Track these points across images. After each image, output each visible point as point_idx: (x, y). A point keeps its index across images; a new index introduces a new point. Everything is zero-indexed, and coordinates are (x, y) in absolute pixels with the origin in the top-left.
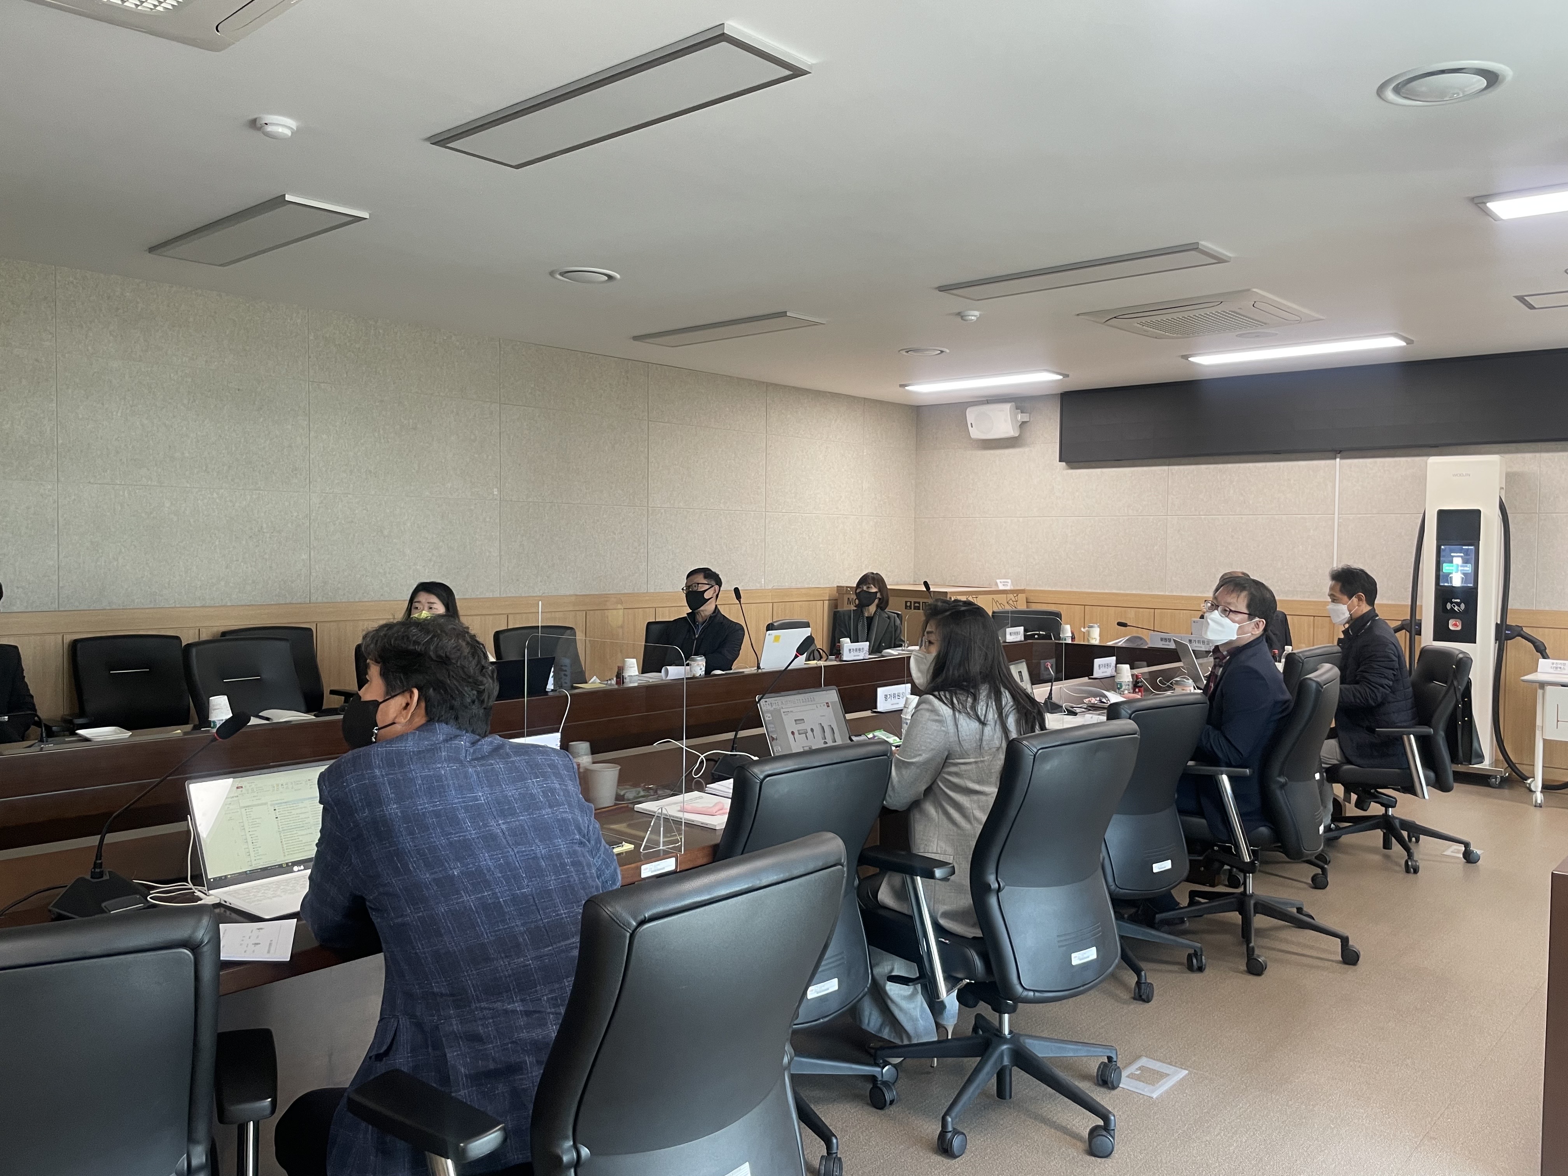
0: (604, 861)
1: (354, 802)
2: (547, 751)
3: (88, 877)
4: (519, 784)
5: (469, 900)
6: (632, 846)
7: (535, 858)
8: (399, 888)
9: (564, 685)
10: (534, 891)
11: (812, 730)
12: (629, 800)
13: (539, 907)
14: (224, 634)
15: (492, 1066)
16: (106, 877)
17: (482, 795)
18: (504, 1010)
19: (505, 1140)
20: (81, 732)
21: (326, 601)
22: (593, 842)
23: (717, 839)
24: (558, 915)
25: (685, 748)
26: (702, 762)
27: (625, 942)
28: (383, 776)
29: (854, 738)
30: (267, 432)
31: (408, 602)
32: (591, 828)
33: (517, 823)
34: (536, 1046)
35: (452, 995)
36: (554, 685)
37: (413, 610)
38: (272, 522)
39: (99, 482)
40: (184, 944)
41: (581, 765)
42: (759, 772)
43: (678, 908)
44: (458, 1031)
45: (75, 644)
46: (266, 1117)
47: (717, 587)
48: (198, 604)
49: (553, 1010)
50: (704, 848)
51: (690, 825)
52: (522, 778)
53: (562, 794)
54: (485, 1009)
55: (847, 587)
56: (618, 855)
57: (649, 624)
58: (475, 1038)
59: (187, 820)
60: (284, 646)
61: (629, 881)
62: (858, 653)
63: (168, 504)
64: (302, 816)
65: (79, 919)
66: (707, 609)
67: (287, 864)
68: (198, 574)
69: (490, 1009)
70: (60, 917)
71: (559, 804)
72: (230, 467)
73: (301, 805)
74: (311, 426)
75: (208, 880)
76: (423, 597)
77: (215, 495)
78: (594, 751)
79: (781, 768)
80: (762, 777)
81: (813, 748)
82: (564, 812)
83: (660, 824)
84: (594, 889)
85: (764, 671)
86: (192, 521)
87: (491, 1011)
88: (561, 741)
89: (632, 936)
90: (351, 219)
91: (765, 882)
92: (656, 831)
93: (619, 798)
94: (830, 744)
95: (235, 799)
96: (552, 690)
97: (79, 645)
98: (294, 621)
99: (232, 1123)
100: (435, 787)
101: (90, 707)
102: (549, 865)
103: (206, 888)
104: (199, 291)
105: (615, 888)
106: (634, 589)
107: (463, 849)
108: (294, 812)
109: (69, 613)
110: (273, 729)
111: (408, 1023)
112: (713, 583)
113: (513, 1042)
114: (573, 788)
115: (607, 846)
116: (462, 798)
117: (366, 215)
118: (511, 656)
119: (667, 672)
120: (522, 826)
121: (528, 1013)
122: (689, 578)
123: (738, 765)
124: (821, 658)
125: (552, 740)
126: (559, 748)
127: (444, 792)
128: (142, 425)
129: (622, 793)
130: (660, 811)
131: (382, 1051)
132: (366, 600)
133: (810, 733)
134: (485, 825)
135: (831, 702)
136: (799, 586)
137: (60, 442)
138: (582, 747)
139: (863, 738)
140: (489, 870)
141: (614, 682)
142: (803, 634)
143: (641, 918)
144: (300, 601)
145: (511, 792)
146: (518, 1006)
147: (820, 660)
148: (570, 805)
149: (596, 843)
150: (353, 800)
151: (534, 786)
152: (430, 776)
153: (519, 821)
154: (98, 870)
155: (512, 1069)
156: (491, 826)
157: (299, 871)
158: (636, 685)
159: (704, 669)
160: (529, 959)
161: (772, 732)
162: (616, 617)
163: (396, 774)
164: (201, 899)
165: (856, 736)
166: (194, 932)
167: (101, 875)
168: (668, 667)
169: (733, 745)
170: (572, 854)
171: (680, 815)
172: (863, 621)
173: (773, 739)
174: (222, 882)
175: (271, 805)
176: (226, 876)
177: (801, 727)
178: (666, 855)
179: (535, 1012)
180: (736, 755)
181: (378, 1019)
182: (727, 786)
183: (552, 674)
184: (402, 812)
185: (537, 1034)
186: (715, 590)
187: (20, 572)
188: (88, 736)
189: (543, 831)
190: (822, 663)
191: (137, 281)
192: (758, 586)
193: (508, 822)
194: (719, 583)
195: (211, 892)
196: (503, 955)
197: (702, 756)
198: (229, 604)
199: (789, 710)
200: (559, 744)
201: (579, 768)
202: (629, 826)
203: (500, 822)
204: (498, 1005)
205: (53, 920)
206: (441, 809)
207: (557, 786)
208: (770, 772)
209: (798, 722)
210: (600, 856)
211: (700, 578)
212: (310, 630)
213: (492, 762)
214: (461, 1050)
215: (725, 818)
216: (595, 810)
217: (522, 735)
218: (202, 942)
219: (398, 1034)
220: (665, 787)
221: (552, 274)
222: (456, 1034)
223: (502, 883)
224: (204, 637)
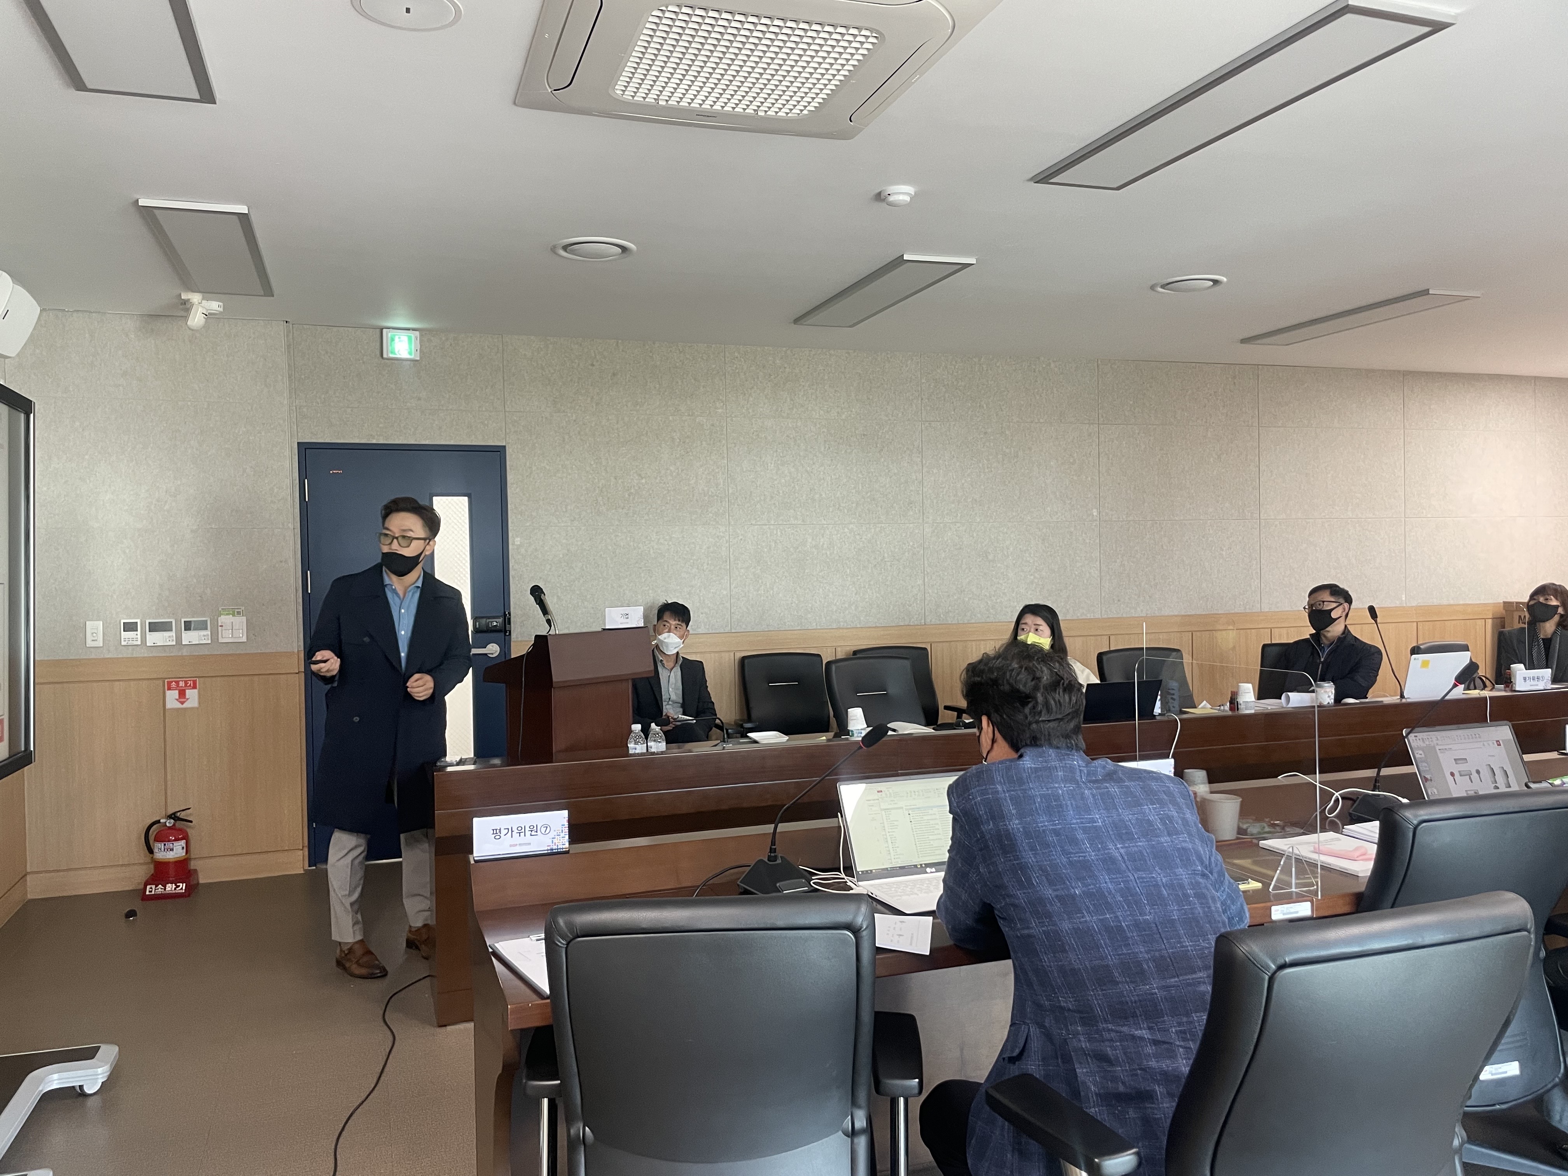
0: (1229, 896)
1: (980, 815)
2: (1161, 777)
3: (766, 860)
4: (1135, 810)
5: (1091, 920)
6: (1258, 885)
7: (1156, 886)
8: (1024, 902)
9: (1172, 709)
10: (1157, 919)
11: (1478, 772)
12: (1252, 835)
13: (1163, 936)
14: (855, 653)
15: (1121, 1088)
16: (779, 861)
17: (1099, 818)
18: (1130, 1035)
19: (1139, 1164)
20: (751, 735)
21: (939, 623)
22: (1215, 875)
23: (1362, 888)
24: (1183, 946)
25: (1318, 785)
26: (1337, 800)
27: (1263, 985)
28: (1004, 791)
29: (1532, 785)
30: (887, 471)
31: (1014, 624)
32: (1213, 859)
33: (1136, 848)
34: (1167, 1077)
35: (1079, 1012)
36: (1162, 708)
37: (1020, 631)
38: (891, 551)
39: (759, 523)
40: (848, 927)
41: (1198, 794)
42: (1412, 816)
43: (1323, 957)
44: (1086, 1047)
45: (743, 659)
46: (914, 1096)
47: (1346, 605)
48: (834, 626)
49: (1182, 1043)
50: (1344, 896)
51: (1325, 868)
52: (1138, 804)
53: (1180, 822)
54: (1112, 1030)
55: (1517, 603)
56: (1244, 892)
57: (1264, 646)
58: (1102, 1058)
59: (837, 817)
60: (907, 663)
61: (1258, 921)
62: (1536, 682)
63: (810, 540)
64: (932, 822)
65: (761, 895)
66: (1335, 630)
67: (921, 865)
68: (834, 600)
69: (1117, 1032)
70: (746, 892)
71: (1177, 833)
72: (857, 504)
73: (930, 812)
74: (924, 462)
75: (857, 872)
76: (1029, 619)
77: (846, 530)
78: (1211, 781)
79: (1440, 813)
80: (1415, 822)
81: (1481, 793)
82: (1184, 841)
83: (1292, 864)
84: (1220, 925)
85: (1409, 700)
86: (828, 553)
87: (1118, 1034)
88: (1175, 768)
89: (1271, 979)
90: (960, 266)
91: (1428, 940)
92: (1287, 871)
93: (1241, 831)
94: (1503, 789)
95: (877, 801)
96: (1160, 714)
97: (746, 661)
98: (911, 641)
99: (887, 1095)
100: (1054, 806)
101: (755, 714)
102: (1171, 894)
103: (855, 879)
104: (832, 352)
105: (1242, 926)
106: (1245, 609)
107: (1084, 868)
108: (925, 818)
109: (739, 634)
110: (900, 740)
111: (1038, 1032)
112: (1342, 600)
113: (1141, 1069)
114: (1192, 817)
115: (1232, 881)
116: (1080, 819)
117: (972, 261)
118: (1115, 678)
119: (1288, 699)
120: (1141, 852)
121: (1155, 1042)
122: (1313, 596)
123: (1385, 806)
124: (1485, 686)
125: (1165, 766)
126: (1172, 775)
127: (1063, 811)
128: (790, 473)
129: (1245, 827)
130: (1291, 850)
131: (1015, 1054)
132: (973, 621)
133: (1475, 776)
134: (1105, 848)
135: (1502, 740)
136: (1452, 602)
137: (730, 491)
138: (1199, 775)
139: (1544, 785)
140: (1110, 893)
141: (1227, 707)
142: (1461, 660)
143: (1280, 961)
144: (916, 623)
145: (1128, 816)
146: (1145, 1033)
147: (1482, 690)
148: (1190, 834)
149: (1219, 876)
150: (978, 813)
151: (1151, 811)
152: (1049, 795)
153: (1137, 846)
154: (772, 854)
155: (1142, 1097)
156: (1109, 849)
157: (931, 872)
158: (1253, 711)
159: (1333, 697)
160: (1154, 986)
161: (1425, 771)
162: (1227, 638)
163: (1016, 790)
164: (852, 889)
165: (1534, 782)
166: (855, 917)
167: (775, 860)
168: (1289, 693)
169: (1376, 782)
170: (1195, 885)
171: (1314, 856)
172: (1539, 645)
173: (1426, 780)
174: (868, 875)
175: (906, 809)
176: (871, 871)
177: (1463, 767)
178: (1299, 898)
179: (1164, 1042)
180: (1379, 795)
181: (1009, 1024)
182: (1372, 829)
183: (1159, 697)
184: (1024, 828)
185: (1165, 1065)
186: (1344, 609)
187: (704, 600)
188: (757, 739)
189: (1163, 858)
190: (1486, 693)
191: (784, 349)
192: (1398, 603)
193: (1126, 847)
194: (1348, 599)
195: (860, 883)
196: (1128, 979)
197: (1337, 794)
198: (858, 626)
199: (1447, 747)
200: (1173, 770)
201: (1195, 797)
202: (1255, 863)
203: (1119, 846)
204: (1125, 1029)
205: (741, 894)
206: (1060, 829)
207: (1175, 814)
208: (1426, 817)
209: (1458, 762)
210: (1224, 890)
211: (1326, 596)
212: (925, 649)
213: (1108, 785)
214: (1090, 1068)
215: (1370, 865)
216: (1217, 842)
217: (1134, 759)
218: (861, 928)
219: (1029, 1041)
220: (1294, 824)
221: (1153, 288)
222: (1084, 1051)
223: (1123, 907)
224: (840, 656)
